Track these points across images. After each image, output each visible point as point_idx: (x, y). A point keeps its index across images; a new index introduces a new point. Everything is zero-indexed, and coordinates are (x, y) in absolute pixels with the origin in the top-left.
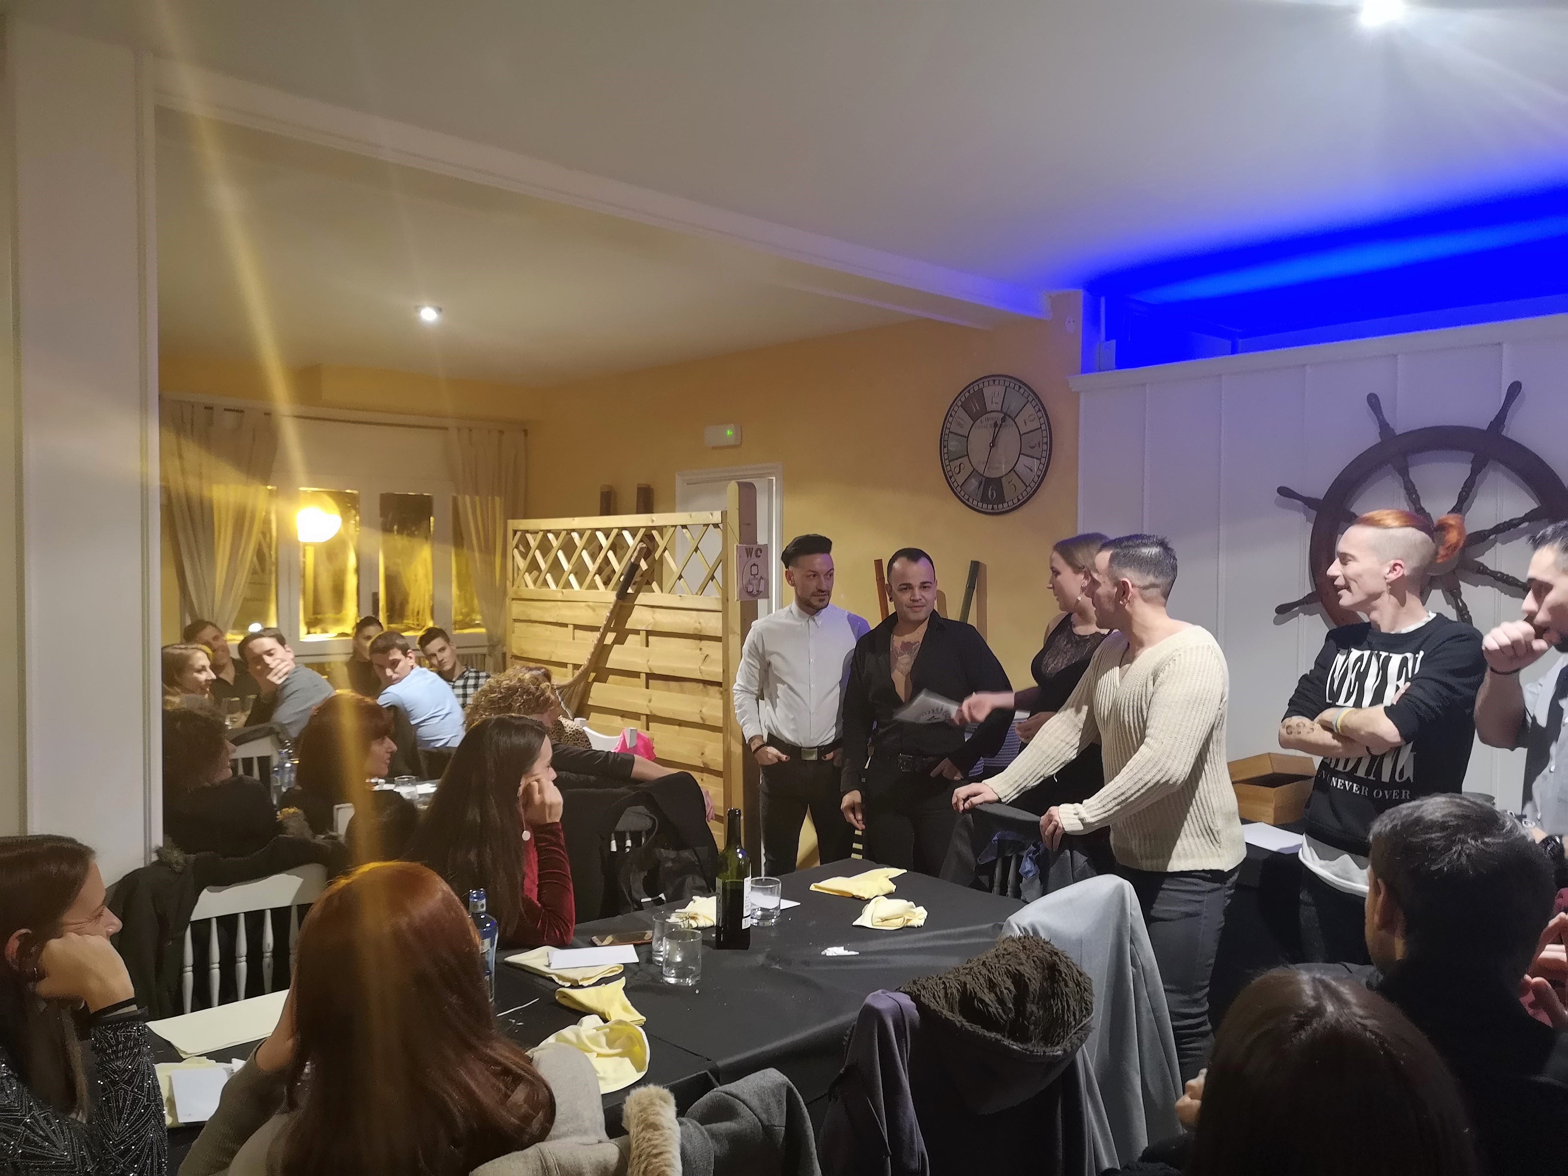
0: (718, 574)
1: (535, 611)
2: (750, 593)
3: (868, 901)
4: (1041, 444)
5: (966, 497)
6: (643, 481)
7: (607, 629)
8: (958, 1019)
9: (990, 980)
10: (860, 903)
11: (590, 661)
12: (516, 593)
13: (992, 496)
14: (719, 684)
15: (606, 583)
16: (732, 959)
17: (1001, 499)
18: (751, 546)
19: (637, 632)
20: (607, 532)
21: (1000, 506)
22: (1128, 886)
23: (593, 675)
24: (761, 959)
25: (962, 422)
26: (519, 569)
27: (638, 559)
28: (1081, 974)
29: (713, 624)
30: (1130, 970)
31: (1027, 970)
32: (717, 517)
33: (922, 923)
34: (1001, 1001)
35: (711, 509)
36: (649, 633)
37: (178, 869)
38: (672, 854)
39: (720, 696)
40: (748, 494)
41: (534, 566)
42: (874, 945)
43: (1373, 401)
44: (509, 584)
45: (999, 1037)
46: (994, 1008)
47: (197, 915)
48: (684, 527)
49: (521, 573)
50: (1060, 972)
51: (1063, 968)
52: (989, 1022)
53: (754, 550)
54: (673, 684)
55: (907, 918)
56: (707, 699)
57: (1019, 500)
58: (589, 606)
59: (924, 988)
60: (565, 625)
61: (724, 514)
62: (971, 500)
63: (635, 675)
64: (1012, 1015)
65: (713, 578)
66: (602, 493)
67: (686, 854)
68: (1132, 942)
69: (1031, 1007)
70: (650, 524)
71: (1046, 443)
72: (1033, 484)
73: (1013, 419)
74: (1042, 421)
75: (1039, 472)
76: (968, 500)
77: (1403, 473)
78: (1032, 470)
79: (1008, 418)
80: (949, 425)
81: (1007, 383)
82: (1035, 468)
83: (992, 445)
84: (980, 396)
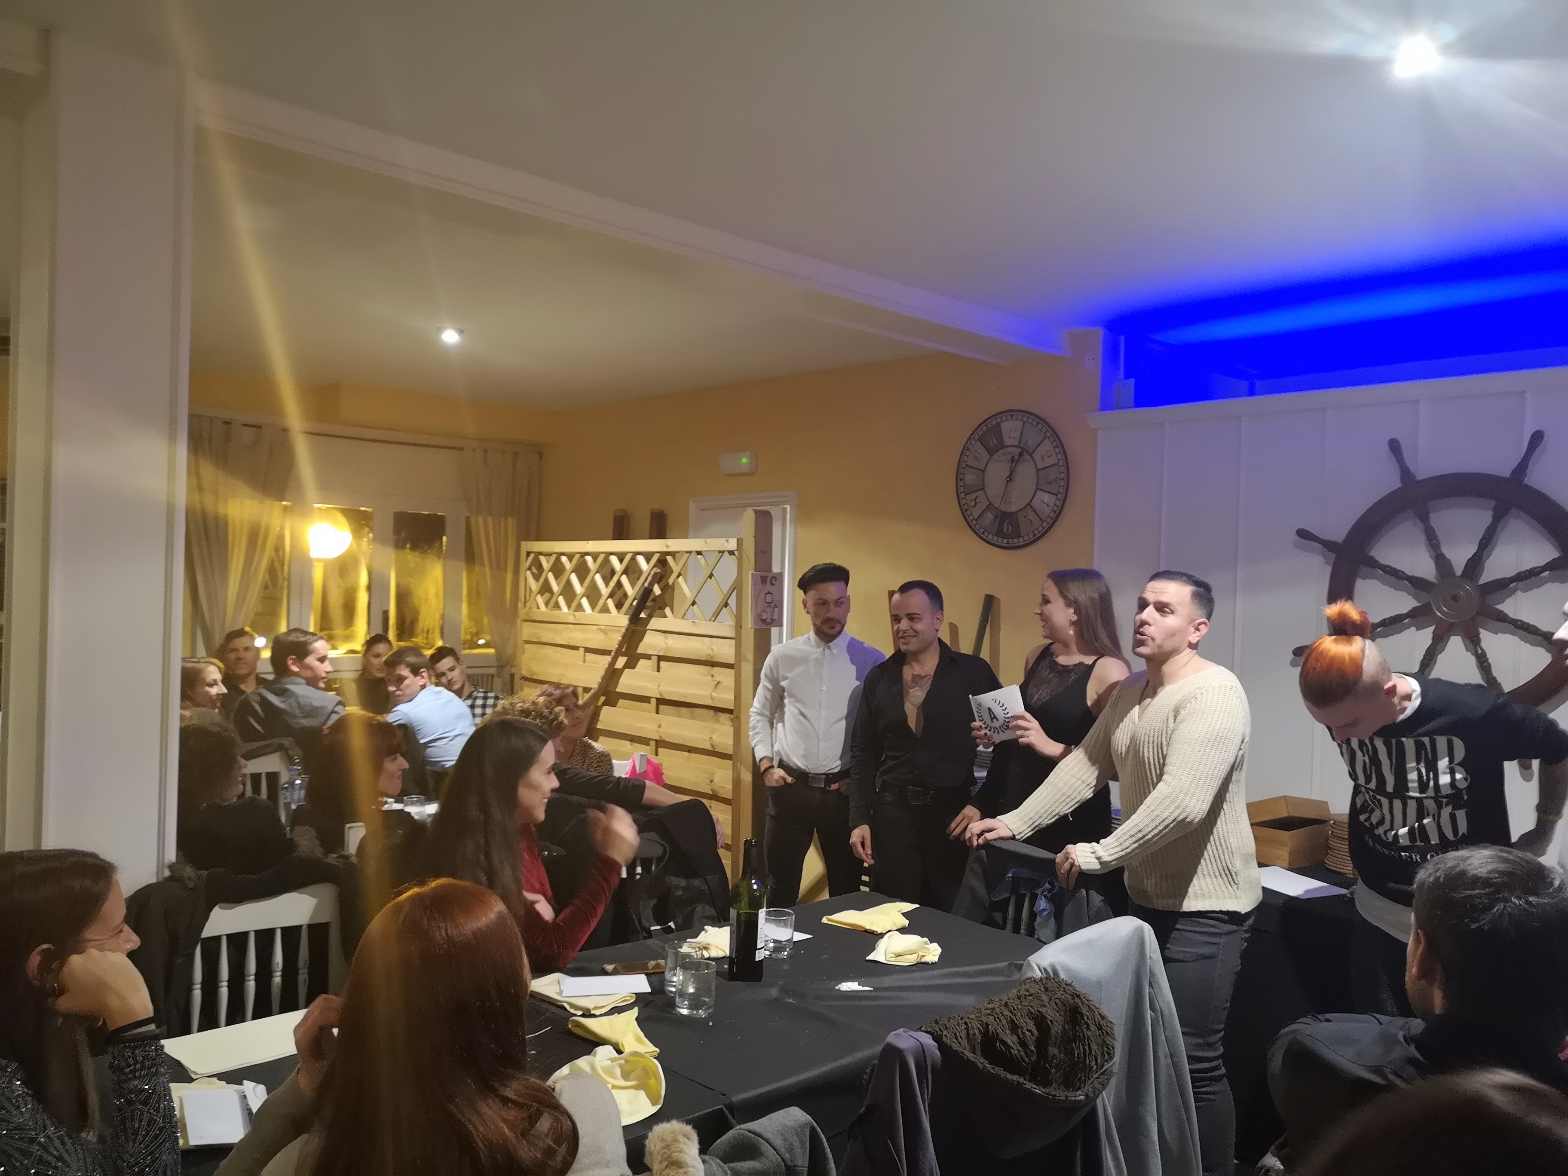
0: (732, 601)
1: (547, 633)
2: (764, 621)
3: (882, 935)
4: (1058, 480)
5: (982, 530)
6: (657, 506)
7: (619, 653)
8: (980, 1061)
9: (1012, 1021)
10: (872, 938)
11: (601, 684)
12: (527, 614)
13: (1008, 530)
14: (730, 712)
15: (619, 606)
16: (745, 992)
17: (1017, 533)
18: (766, 574)
19: (648, 657)
20: (621, 557)
21: (1016, 540)
22: (1147, 928)
23: (603, 699)
24: (774, 992)
25: (978, 455)
26: (531, 590)
27: (651, 584)
28: (1103, 1018)
29: (725, 651)
30: (1149, 1014)
31: (1050, 1012)
32: (732, 544)
33: (936, 959)
34: (1023, 1043)
35: (727, 536)
36: (661, 658)
37: (191, 885)
38: (683, 883)
39: (731, 723)
40: (764, 522)
41: (546, 589)
42: (888, 981)
43: (1395, 447)
44: (520, 605)
45: (1021, 1080)
46: (1016, 1050)
47: (207, 933)
48: (699, 553)
49: (533, 595)
50: (1082, 1014)
51: (1084, 1011)
52: (1012, 1065)
53: (769, 579)
54: (684, 710)
55: (921, 954)
56: (717, 726)
57: (1035, 535)
58: (600, 630)
59: (946, 1028)
60: (576, 648)
61: (740, 542)
62: (986, 534)
63: (646, 699)
64: (1034, 1058)
65: (726, 605)
66: (615, 517)
67: (697, 882)
68: (1151, 985)
69: (1053, 1050)
70: (665, 550)
71: (1063, 479)
72: (1048, 519)
73: (1030, 454)
74: (1060, 456)
75: (1055, 508)
76: (983, 533)
77: (1424, 519)
78: (1048, 506)
79: (1026, 454)
80: (965, 459)
81: (1025, 419)
82: (1051, 504)
83: (1008, 479)
84: (997, 430)
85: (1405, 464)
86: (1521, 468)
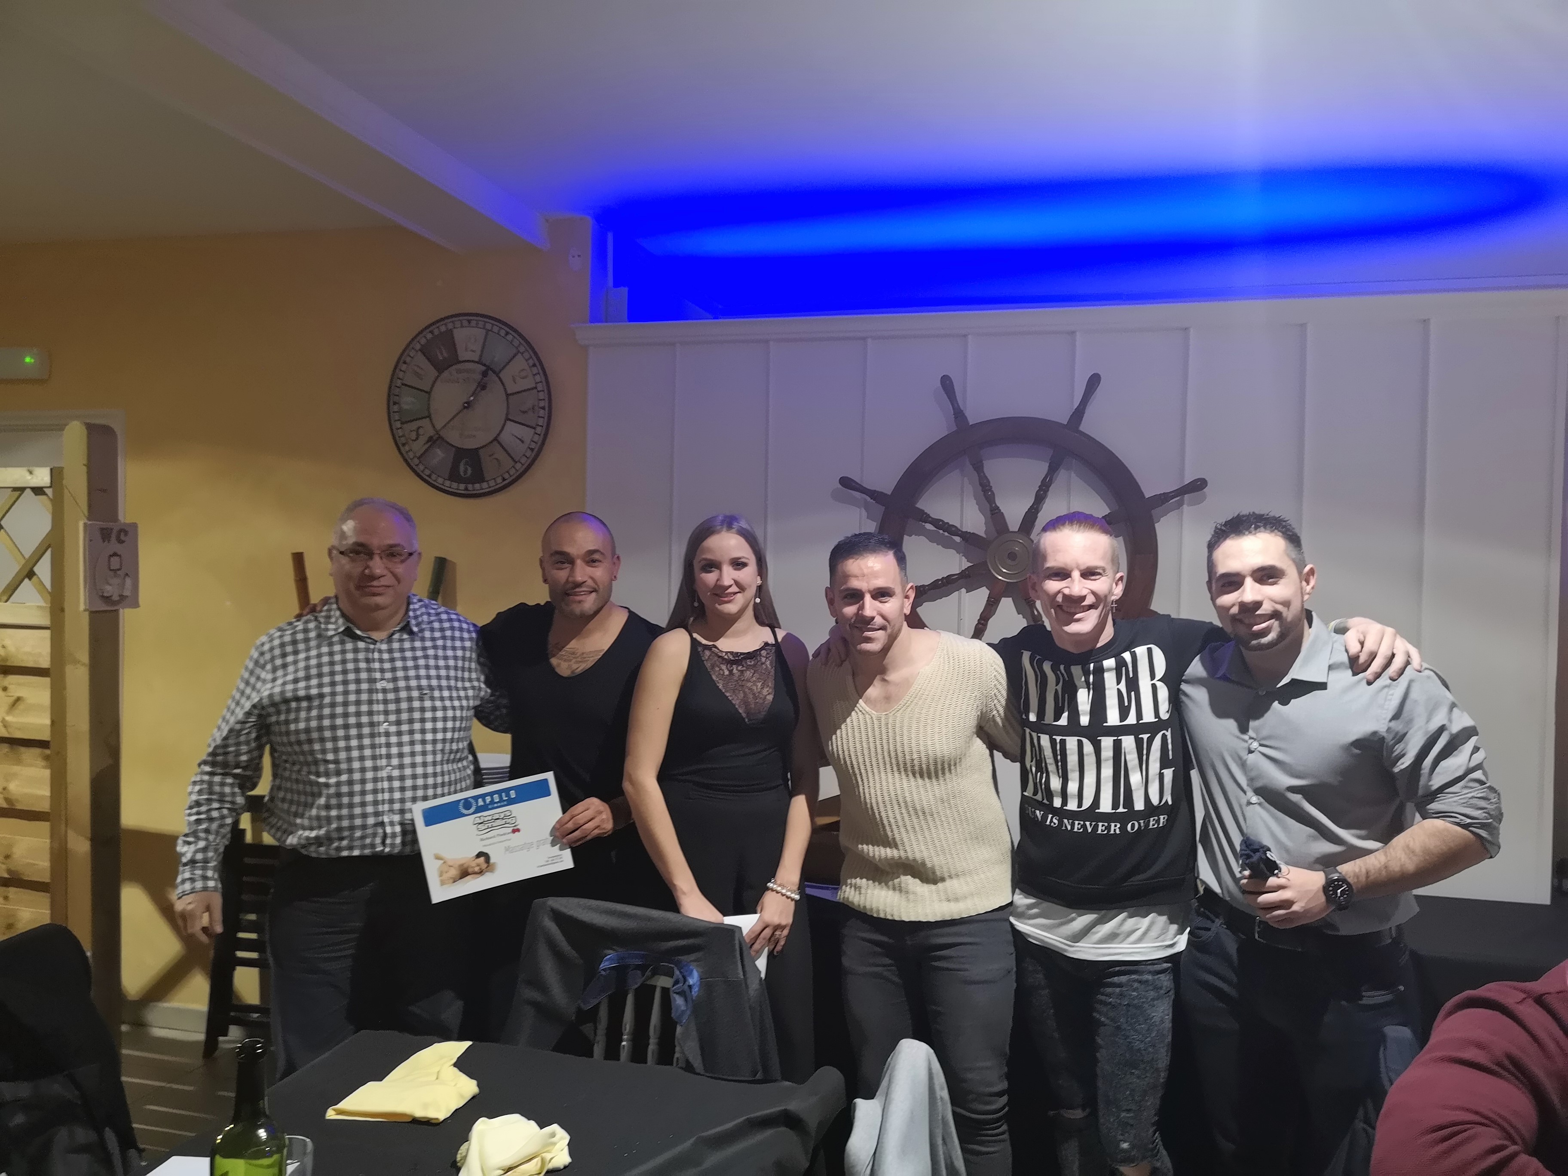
0: (44, 569)
2: (107, 599)
4: (536, 408)
5: (427, 472)
13: (465, 472)
14: (43, 744)
17: (479, 476)
18: (108, 524)
21: (477, 486)
25: (418, 370)
29: (29, 648)
32: (42, 477)
35: (30, 466)
39: (43, 763)
40: (103, 447)
53: (115, 532)
56: (16, 769)
57: (504, 480)
61: (56, 474)
62: (434, 476)
65: (31, 575)
71: (543, 408)
72: (523, 460)
73: (497, 374)
74: (538, 378)
75: (533, 446)
76: (429, 476)
77: (978, 467)
78: (523, 442)
79: (490, 372)
80: (401, 375)
81: (489, 326)
82: (527, 440)
83: (466, 405)
84: (448, 338)
85: (958, 404)
86: (1078, 414)
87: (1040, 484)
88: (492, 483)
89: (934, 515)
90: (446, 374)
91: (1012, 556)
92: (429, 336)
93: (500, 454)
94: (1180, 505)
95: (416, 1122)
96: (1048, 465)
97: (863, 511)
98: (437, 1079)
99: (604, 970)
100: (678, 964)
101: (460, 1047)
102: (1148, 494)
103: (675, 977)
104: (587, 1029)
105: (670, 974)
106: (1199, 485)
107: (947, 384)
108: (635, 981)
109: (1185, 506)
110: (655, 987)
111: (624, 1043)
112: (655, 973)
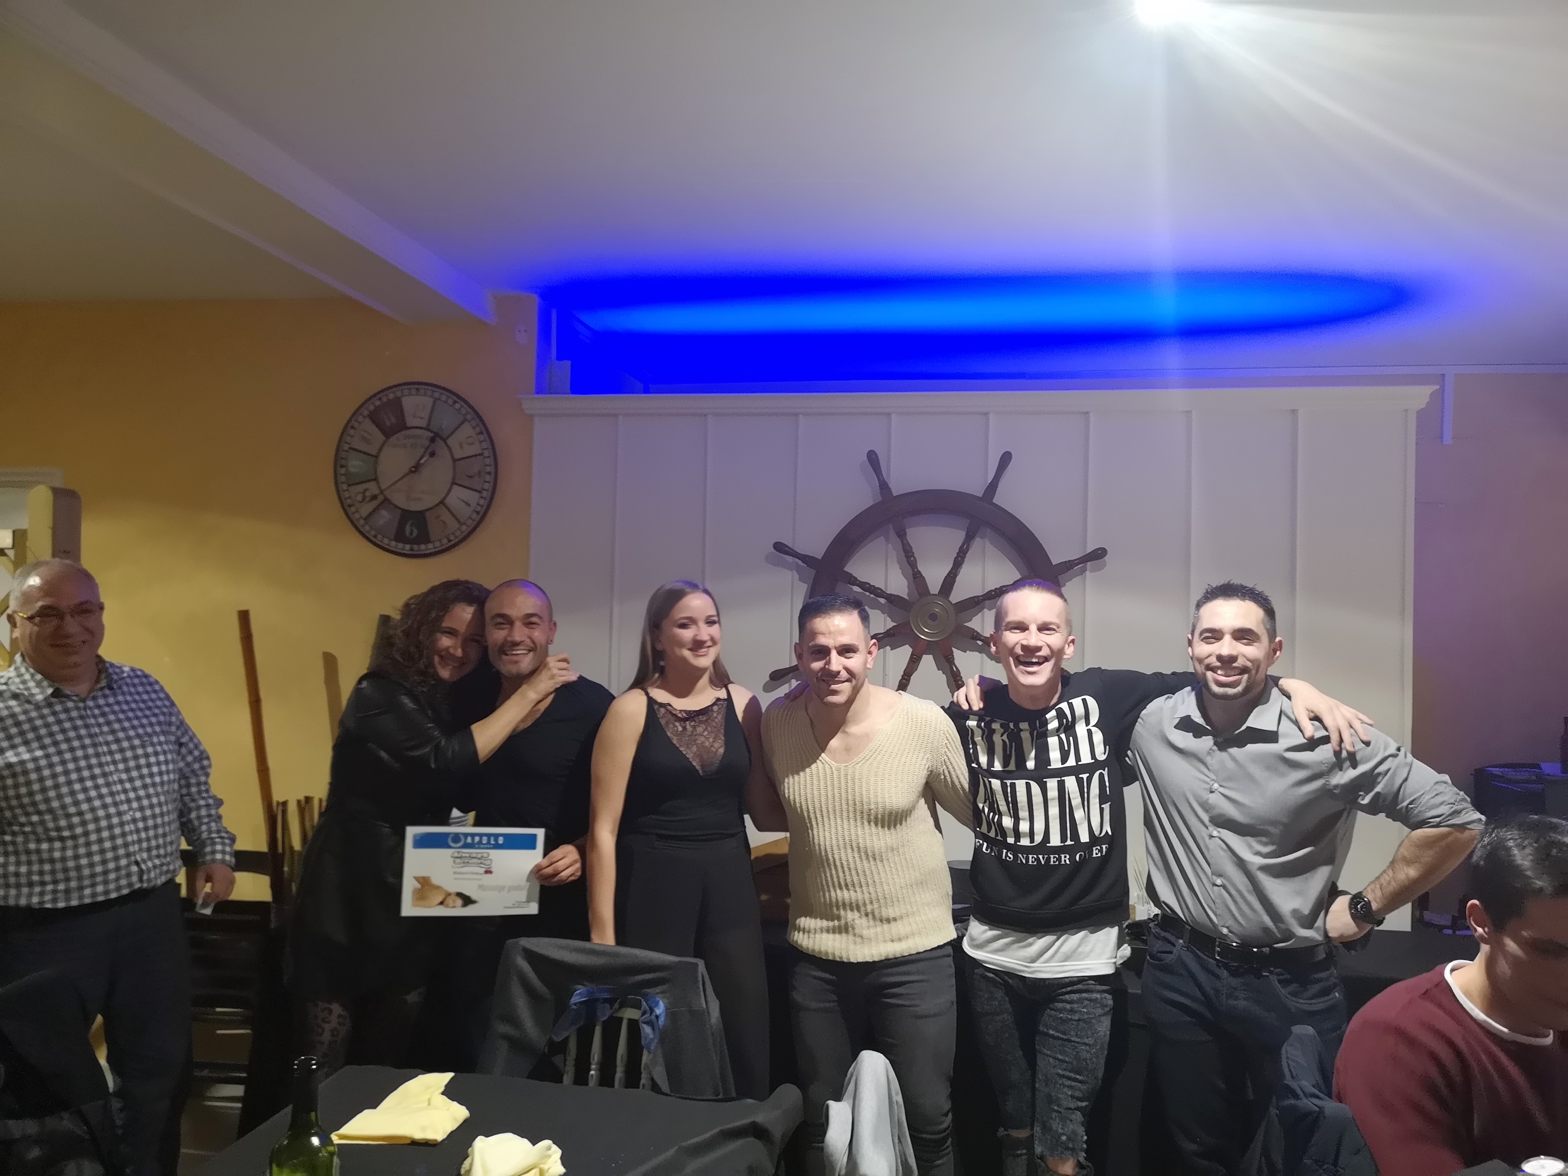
4: (482, 474)
5: (373, 533)
13: (411, 533)
17: (424, 537)
21: (423, 547)
25: (366, 435)
32: (4, 538)
57: (449, 541)
61: (19, 536)
62: (379, 537)
71: (489, 473)
72: (469, 522)
73: (444, 440)
74: (484, 445)
75: (479, 508)
76: (375, 537)
77: (902, 535)
78: (469, 505)
79: (438, 439)
80: (348, 439)
81: (436, 395)
82: (474, 504)
83: (413, 469)
84: (397, 406)
85: (883, 477)
86: (992, 488)
87: (958, 551)
88: (438, 544)
89: (862, 578)
90: (393, 439)
91: (933, 617)
92: (378, 403)
93: (446, 517)
94: (1083, 571)
95: (414, 1143)
96: (964, 533)
97: (795, 572)
98: (429, 1105)
99: (575, 1004)
100: (646, 996)
101: (445, 1077)
102: (1055, 561)
103: (643, 1009)
104: (557, 1060)
105: (638, 1006)
106: (1099, 554)
107: (873, 458)
108: (604, 1014)
109: (1088, 572)
110: (621, 1019)
111: (592, 1072)
112: (622, 1006)
